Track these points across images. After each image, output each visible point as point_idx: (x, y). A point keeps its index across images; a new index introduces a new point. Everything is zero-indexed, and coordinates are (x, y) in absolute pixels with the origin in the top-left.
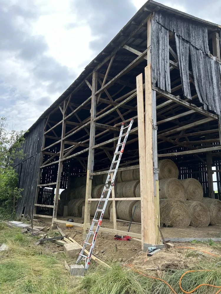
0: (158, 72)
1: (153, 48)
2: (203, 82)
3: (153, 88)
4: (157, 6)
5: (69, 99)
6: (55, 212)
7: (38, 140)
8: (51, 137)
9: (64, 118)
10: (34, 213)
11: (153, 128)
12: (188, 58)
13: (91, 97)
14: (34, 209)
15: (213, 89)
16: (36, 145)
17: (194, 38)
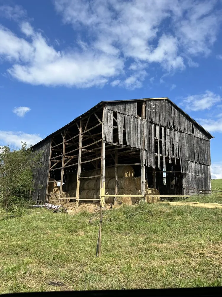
0: (106, 134)
1: (104, 123)
2: (131, 133)
3: (104, 142)
9: (64, 141)
10: (46, 199)
12: (123, 123)
13: (79, 134)
14: (46, 196)
15: (138, 135)
17: (128, 111)
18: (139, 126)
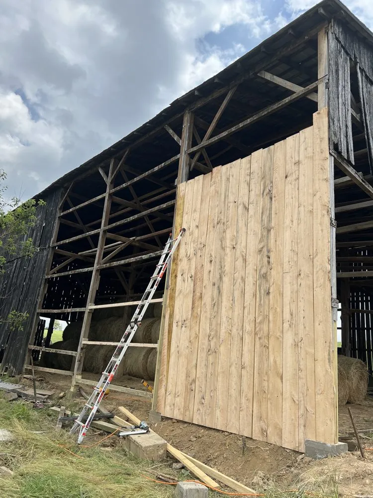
1: (331, 80)
3: (331, 152)
4: (342, 9)
5: (124, 156)
6: (79, 365)
7: (42, 224)
8: (69, 223)
9: (110, 190)
10: (26, 362)
11: (331, 224)
13: (178, 156)
14: (27, 354)
16: (36, 235)
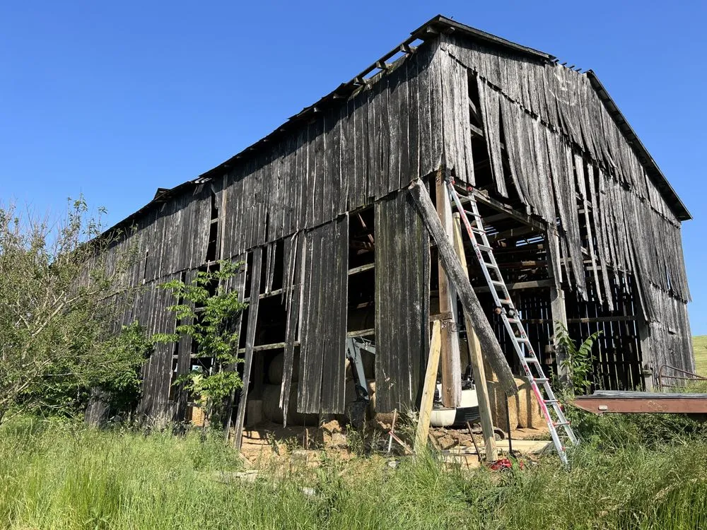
2: (522, 163)
4: (451, 25)
12: (497, 120)
15: (538, 175)
17: (506, 81)
18: (538, 145)
